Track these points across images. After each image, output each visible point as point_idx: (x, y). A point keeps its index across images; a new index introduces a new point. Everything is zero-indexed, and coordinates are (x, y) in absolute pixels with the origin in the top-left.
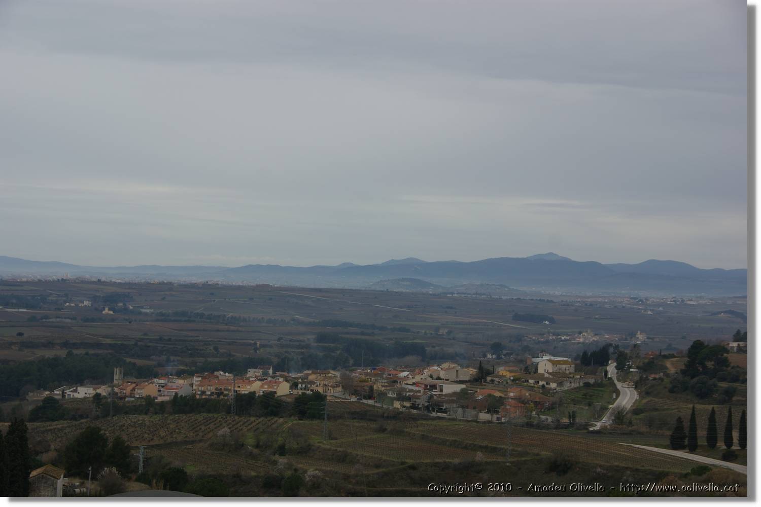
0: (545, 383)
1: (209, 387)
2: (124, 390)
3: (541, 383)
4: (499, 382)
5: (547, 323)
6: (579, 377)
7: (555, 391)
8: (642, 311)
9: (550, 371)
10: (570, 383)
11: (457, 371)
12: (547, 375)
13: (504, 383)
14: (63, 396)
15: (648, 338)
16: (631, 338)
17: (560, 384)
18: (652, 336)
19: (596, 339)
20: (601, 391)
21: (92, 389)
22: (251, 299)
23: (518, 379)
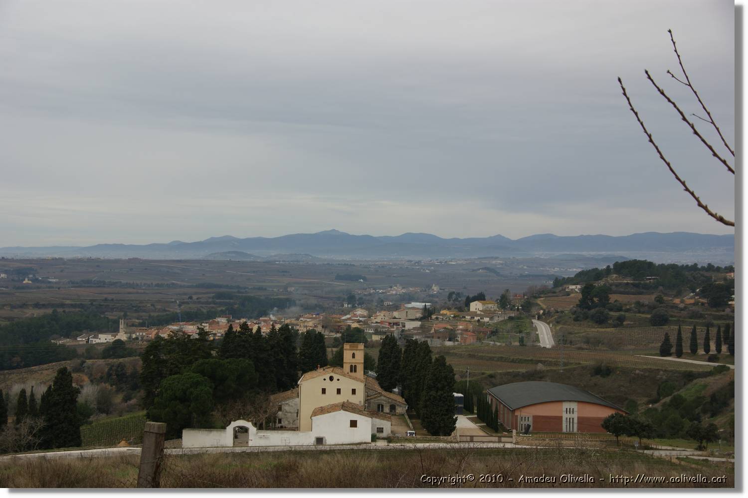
0: (479, 318)
1: (219, 331)
3: (476, 318)
4: (442, 319)
5: (362, 280)
6: (501, 313)
7: (488, 324)
9: (481, 309)
10: (498, 317)
11: (407, 312)
12: (479, 312)
13: (448, 319)
14: (87, 342)
15: (441, 289)
17: (491, 318)
18: (443, 288)
20: (522, 322)
21: (111, 335)
23: (458, 316)
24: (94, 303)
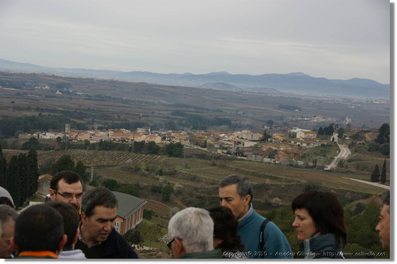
0: (300, 143)
1: (118, 137)
2: (72, 136)
3: (298, 143)
4: (275, 142)
5: (297, 110)
6: (319, 141)
7: (305, 148)
8: (349, 106)
9: (303, 137)
10: (314, 144)
11: (252, 135)
12: (301, 139)
13: (278, 142)
14: (38, 137)
15: (352, 121)
16: (343, 120)
17: (308, 144)
18: (354, 120)
19: (323, 121)
20: (331, 149)
21: (54, 134)
22: (136, 90)
23: (285, 141)
24: (77, 111)
